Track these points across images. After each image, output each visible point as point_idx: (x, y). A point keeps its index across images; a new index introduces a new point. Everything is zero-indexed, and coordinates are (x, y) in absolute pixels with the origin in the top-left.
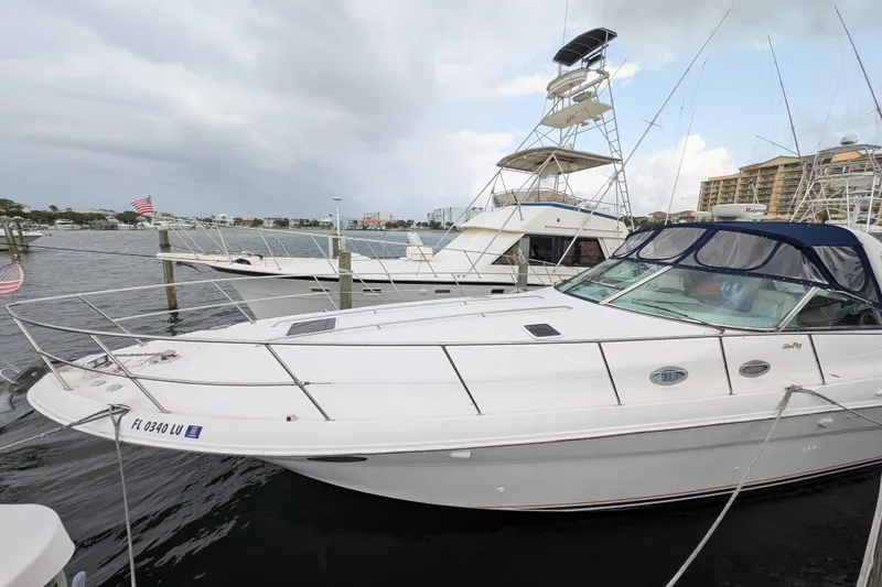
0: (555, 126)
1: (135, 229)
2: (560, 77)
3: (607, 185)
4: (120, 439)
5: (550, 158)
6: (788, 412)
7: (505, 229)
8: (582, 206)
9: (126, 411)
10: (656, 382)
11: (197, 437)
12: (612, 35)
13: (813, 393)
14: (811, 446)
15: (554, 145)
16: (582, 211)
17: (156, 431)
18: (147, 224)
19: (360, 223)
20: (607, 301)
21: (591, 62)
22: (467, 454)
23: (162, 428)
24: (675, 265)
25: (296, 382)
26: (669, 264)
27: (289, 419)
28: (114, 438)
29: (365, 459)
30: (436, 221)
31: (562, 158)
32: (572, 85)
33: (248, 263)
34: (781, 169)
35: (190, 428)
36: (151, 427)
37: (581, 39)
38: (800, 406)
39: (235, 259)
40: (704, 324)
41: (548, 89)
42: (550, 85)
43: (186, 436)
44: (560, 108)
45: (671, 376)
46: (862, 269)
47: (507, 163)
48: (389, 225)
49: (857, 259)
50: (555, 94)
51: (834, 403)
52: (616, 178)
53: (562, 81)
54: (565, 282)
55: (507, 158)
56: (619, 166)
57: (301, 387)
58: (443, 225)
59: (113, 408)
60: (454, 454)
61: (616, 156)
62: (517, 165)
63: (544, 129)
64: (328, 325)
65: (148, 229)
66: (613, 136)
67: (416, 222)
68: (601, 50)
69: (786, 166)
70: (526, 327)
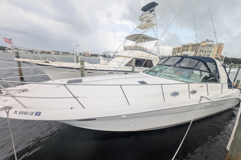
0: (141, 29)
1: (5, 52)
2: (143, 15)
3: (155, 46)
4: (9, 118)
5: (140, 37)
6: (201, 102)
7: (128, 56)
8: (148, 51)
9: (10, 108)
10: (172, 96)
11: (40, 115)
12: (157, 5)
13: (206, 98)
14: (203, 111)
15: (141, 34)
16: (148, 52)
17: (23, 114)
18: (9, 51)
19: (82, 54)
20: (158, 75)
21: (151, 11)
22: (126, 116)
23: (26, 113)
24: (174, 66)
25: (74, 97)
26: (172, 66)
27: (71, 108)
28: (6, 117)
29: (96, 119)
30: (105, 55)
31: (144, 38)
32: (146, 17)
33: (49, 63)
34: (190, 46)
35: (37, 113)
36: (21, 113)
37: (149, 4)
38: (204, 101)
39: (44, 61)
40: (183, 81)
41: (140, 18)
42: (140, 17)
43: (35, 115)
44: (142, 24)
45: (175, 94)
46: (216, 68)
47: (128, 38)
48: (92, 55)
49: (215, 66)
50: (141, 19)
51: (210, 100)
52: (157, 44)
53: (143, 16)
54: (145, 71)
55: (128, 36)
56: (157, 41)
57: (76, 98)
58: (107, 56)
59: (6, 107)
60: (122, 117)
61: (157, 38)
62: (130, 39)
63: (138, 29)
64: (80, 81)
65: (10, 52)
66: (156, 33)
67: (99, 55)
68: (154, 8)
69: (191, 45)
70: (138, 82)
